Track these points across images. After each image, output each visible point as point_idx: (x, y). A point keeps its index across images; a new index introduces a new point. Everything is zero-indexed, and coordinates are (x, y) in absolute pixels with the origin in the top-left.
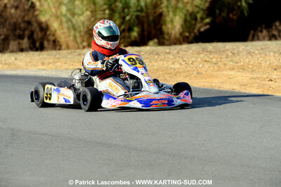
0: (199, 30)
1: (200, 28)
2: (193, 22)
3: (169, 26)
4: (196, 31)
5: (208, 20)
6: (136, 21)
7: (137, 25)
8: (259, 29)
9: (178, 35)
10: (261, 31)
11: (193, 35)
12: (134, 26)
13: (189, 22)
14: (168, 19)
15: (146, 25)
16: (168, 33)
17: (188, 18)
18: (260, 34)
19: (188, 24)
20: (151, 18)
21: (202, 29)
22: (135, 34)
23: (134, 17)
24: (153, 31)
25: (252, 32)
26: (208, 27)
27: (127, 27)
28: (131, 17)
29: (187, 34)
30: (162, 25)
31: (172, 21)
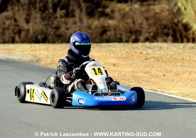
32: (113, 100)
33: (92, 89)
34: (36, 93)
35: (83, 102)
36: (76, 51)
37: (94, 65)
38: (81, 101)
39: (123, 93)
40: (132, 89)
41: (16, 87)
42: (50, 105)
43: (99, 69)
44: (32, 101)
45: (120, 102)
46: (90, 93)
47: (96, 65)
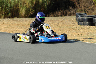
0: (30, 14)
1: (31, 13)
2: (29, 11)
3: (21, 12)
4: (29, 14)
5: (33, 11)
6: (10, 11)
7: (10, 12)
8: (50, 14)
9: (24, 16)
10: (51, 14)
11: (29, 15)
12: (9, 12)
13: (27, 11)
14: (20, 10)
15: (13, 12)
16: (20, 15)
17: (27, 10)
18: (50, 15)
19: (27, 12)
20: (15, 10)
21: (31, 14)
22: (9, 15)
23: (9, 9)
24: (16, 14)
25: (48, 15)
26: (33, 13)
27: (7, 13)
28: (8, 10)
29: (27, 15)
30: (18, 12)
31: (22, 11)
32: (55, 39)
33: (47, 35)
34: (22, 38)
35: (43, 40)
36: (39, 20)
37: (46, 25)
38: (42, 40)
39: (59, 36)
40: (62, 35)
41: (13, 35)
42: (29, 42)
43: (48, 27)
44: (20, 41)
45: (58, 40)
46: (46, 36)
47: (47, 25)
